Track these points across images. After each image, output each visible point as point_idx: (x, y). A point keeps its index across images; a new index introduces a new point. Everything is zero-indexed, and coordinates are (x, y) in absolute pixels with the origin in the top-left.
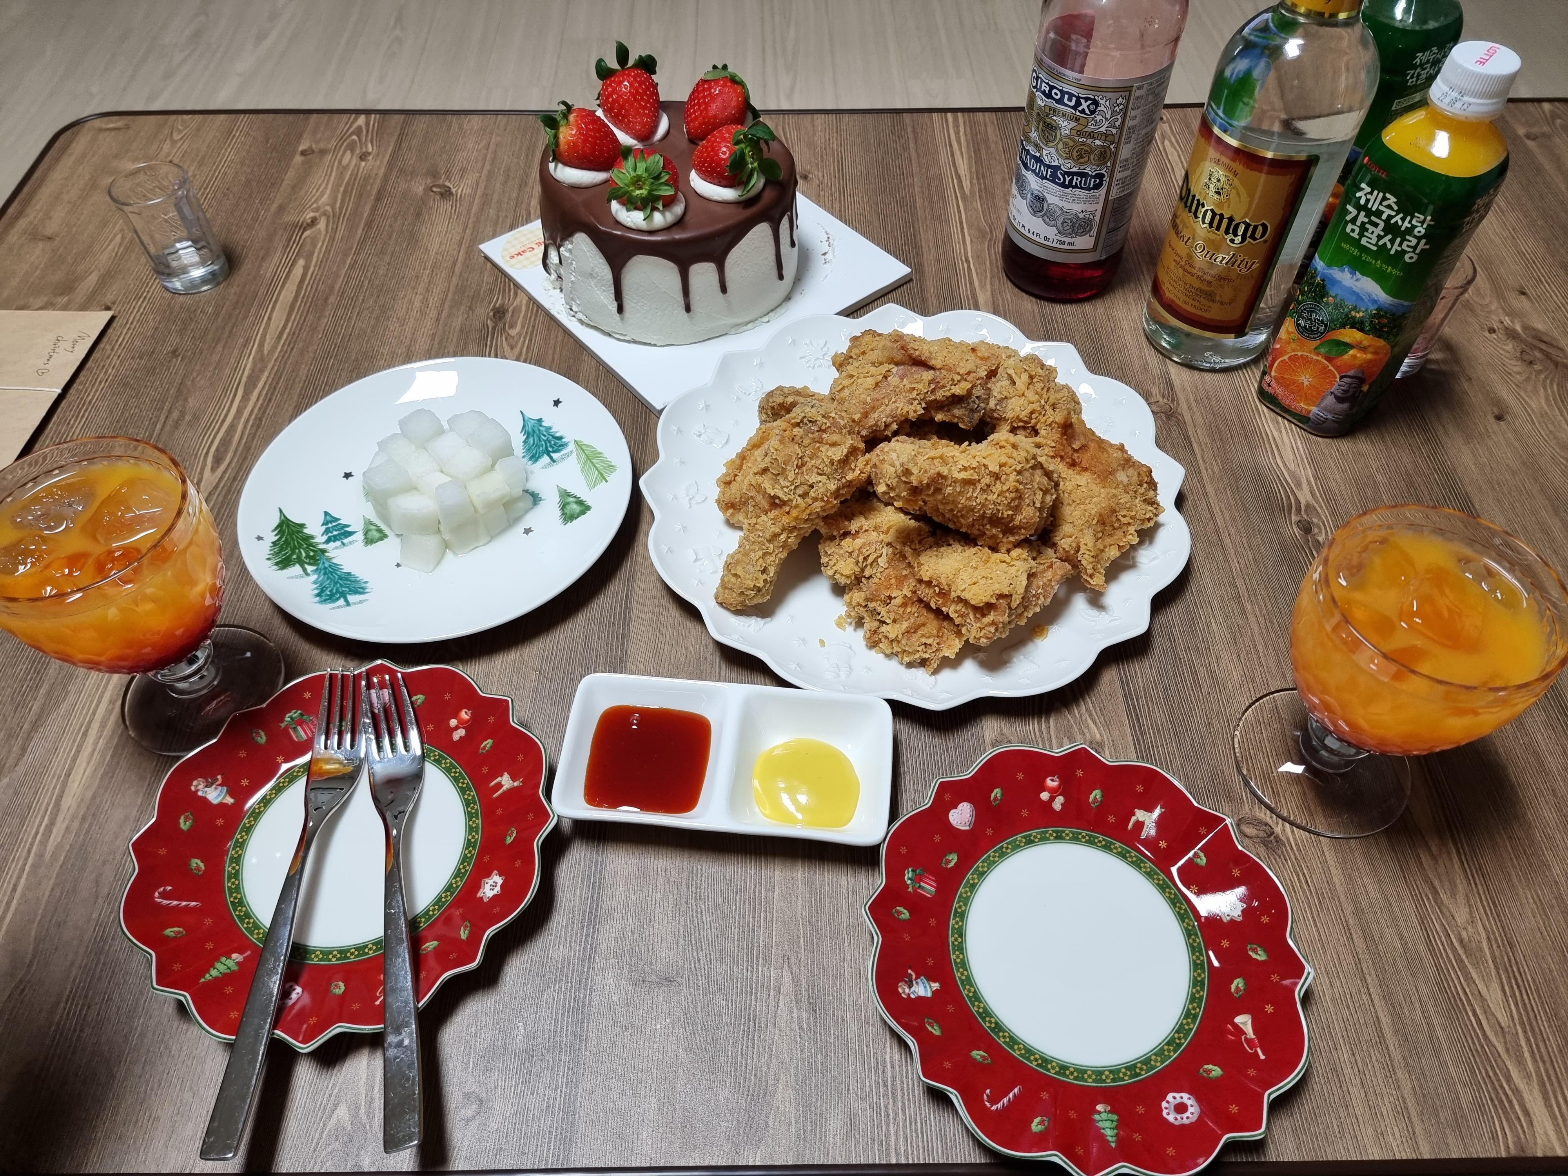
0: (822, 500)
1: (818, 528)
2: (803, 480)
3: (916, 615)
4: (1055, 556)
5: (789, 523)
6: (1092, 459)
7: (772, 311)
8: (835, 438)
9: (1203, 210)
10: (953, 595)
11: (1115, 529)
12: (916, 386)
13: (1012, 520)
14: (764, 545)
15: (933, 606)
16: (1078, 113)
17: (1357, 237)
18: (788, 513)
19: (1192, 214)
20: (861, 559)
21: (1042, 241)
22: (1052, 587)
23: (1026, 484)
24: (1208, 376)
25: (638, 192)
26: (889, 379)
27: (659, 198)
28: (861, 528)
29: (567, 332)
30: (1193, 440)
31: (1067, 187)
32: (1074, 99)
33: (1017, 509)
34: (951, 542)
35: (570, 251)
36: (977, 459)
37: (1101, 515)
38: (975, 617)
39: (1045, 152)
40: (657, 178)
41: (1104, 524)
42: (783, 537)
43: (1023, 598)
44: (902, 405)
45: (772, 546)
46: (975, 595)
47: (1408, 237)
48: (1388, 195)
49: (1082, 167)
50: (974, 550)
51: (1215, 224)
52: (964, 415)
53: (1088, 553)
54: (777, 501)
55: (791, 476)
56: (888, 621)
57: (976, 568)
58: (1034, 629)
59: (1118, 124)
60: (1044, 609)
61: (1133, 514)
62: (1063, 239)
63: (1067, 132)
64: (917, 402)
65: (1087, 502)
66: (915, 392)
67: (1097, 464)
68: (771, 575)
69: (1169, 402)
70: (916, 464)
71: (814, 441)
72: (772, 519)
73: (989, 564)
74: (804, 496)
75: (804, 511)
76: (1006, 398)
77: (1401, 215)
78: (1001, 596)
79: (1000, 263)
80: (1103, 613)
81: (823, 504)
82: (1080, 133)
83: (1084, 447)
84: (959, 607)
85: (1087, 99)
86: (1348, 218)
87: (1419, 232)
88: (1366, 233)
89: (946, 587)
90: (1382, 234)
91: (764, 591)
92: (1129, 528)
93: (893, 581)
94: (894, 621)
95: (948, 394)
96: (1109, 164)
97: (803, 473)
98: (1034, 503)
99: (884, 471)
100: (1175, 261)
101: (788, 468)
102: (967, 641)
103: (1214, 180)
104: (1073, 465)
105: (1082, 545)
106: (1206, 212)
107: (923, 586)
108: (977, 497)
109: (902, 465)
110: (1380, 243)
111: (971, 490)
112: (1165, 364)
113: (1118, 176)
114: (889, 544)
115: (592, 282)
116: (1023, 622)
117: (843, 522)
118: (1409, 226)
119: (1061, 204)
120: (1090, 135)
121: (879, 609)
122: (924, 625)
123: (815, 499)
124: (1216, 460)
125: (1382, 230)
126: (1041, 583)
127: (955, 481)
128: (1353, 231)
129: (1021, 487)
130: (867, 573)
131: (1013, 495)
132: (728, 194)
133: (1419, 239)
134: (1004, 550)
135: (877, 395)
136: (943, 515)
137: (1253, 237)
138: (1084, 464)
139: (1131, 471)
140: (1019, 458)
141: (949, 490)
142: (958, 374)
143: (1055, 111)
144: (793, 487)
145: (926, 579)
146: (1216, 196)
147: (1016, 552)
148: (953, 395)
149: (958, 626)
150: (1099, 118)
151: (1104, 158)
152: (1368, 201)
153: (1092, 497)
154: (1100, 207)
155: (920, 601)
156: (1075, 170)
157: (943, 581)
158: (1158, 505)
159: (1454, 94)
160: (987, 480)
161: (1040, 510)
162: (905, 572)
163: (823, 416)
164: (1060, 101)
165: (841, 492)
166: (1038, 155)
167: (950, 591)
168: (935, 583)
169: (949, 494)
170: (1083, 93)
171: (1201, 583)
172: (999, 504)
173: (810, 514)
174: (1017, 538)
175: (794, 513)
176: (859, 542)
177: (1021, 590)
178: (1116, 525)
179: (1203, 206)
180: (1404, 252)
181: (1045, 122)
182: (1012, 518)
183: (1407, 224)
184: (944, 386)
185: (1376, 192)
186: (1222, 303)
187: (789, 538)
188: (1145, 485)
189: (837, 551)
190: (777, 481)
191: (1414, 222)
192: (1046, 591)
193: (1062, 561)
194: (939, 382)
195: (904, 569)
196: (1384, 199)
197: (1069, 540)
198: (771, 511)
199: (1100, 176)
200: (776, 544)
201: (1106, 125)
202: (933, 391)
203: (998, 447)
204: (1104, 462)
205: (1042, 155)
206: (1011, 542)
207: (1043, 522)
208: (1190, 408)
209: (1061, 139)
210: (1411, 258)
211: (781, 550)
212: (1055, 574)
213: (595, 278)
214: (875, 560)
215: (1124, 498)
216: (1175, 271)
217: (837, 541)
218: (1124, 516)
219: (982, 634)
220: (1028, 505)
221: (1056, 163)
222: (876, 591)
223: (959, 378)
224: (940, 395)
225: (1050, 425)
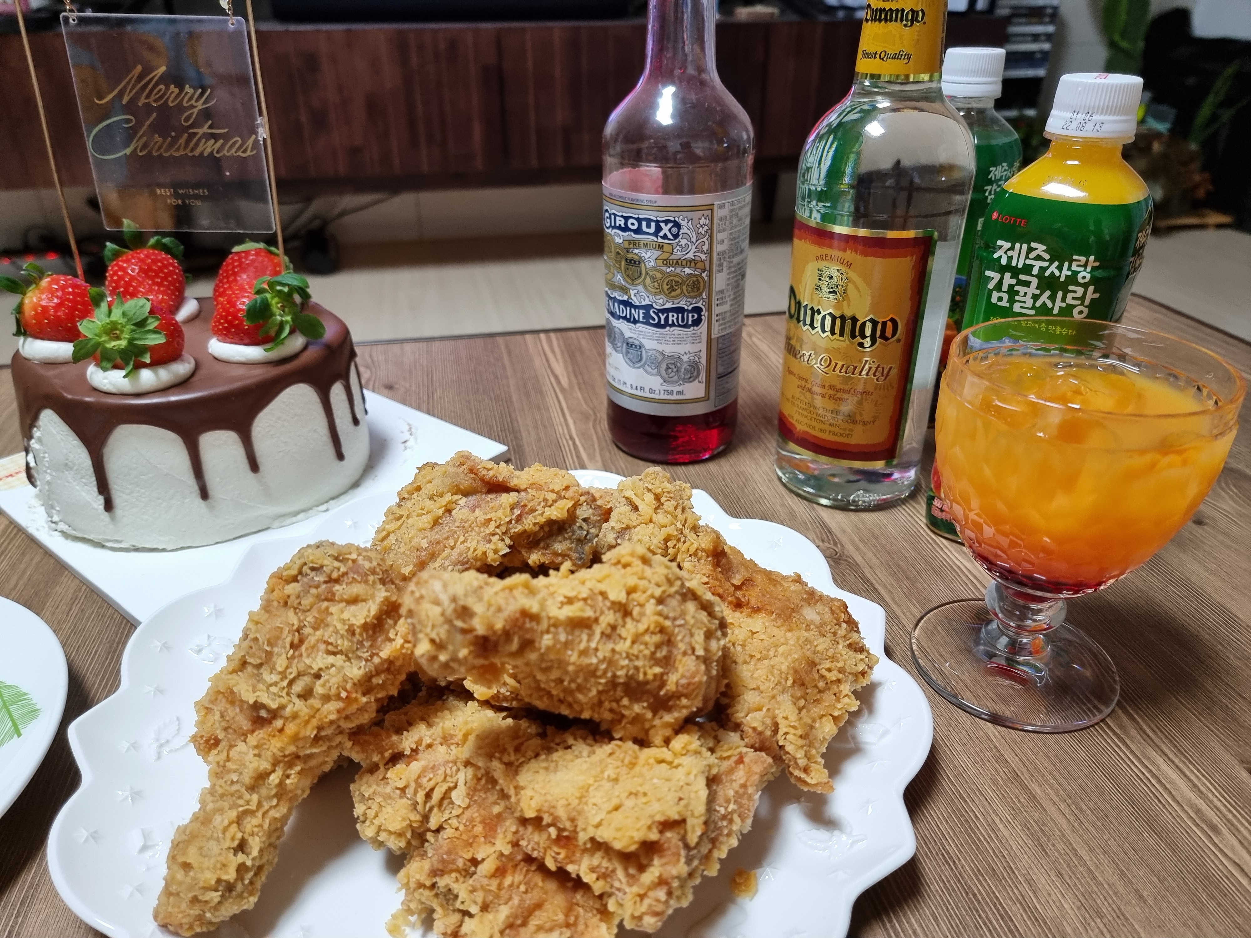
0: (338, 697)
1: (346, 753)
2: (301, 667)
3: (523, 888)
4: (742, 743)
5: (282, 749)
6: (763, 595)
7: (333, 498)
8: (357, 589)
9: (820, 317)
10: (583, 837)
11: (820, 692)
12: (493, 515)
13: (663, 684)
14: (240, 797)
15: (551, 865)
16: (660, 240)
17: (1008, 305)
18: (281, 730)
19: (807, 327)
20: (420, 797)
21: (648, 395)
22: (750, 798)
23: (675, 619)
24: (865, 516)
25: (114, 343)
26: (453, 513)
27: (144, 349)
28: (419, 742)
29: (48, 553)
30: (874, 582)
31: (663, 327)
32: (653, 225)
33: (667, 662)
34: (571, 741)
35: (40, 440)
36: (589, 584)
37: (796, 671)
38: (628, 875)
39: (632, 293)
40: (141, 324)
41: (803, 685)
42: (274, 779)
43: (706, 823)
44: (474, 543)
45: (255, 798)
46: (618, 830)
47: (1071, 288)
48: (1033, 245)
49: (676, 301)
50: (608, 748)
51: (837, 330)
52: (570, 549)
53: (792, 731)
54: (263, 713)
55: (281, 663)
56: (474, 909)
57: (616, 780)
58: (734, 881)
59: (705, 248)
60: (745, 839)
61: (841, 664)
62: (670, 389)
63: (652, 264)
64: (497, 537)
65: (771, 653)
66: (492, 525)
67: (772, 601)
68: (255, 853)
69: (832, 546)
70: (480, 599)
71: (319, 598)
72: (256, 747)
73: (637, 769)
74: (307, 694)
75: (307, 722)
76: (628, 528)
77: (1056, 264)
78: (667, 825)
79: (608, 436)
80: (836, 833)
81: (340, 705)
82: (667, 262)
83: (747, 582)
84: (597, 859)
85: (667, 222)
86: (991, 286)
87: (1084, 278)
88: (1017, 298)
89: (568, 825)
90: (1038, 292)
91: (239, 887)
92: (842, 687)
93: (479, 829)
94: (485, 908)
95: (542, 520)
96: (704, 296)
97: (301, 655)
98: (693, 650)
99: (423, 616)
100: (799, 386)
101: (276, 650)
102: (621, 926)
103: (825, 278)
104: (738, 605)
105: (780, 720)
106: (824, 318)
107: (530, 829)
108: (596, 649)
109: (454, 599)
110: (1038, 304)
111: (585, 637)
112: (814, 509)
113: (716, 310)
114: (467, 763)
115: (69, 475)
116: (713, 871)
117: (389, 736)
118: (1069, 273)
119: (660, 348)
120: (677, 263)
121: (455, 887)
122: (539, 906)
123: (326, 698)
124: (911, 601)
125: (1037, 288)
126: (731, 793)
127: (556, 624)
128: (1000, 299)
129: (668, 623)
130: (433, 823)
131: (657, 638)
132: (253, 352)
133: (1085, 286)
134: (658, 740)
135: (435, 535)
136: (549, 694)
137: (883, 336)
138: (754, 603)
139: (819, 607)
140: (656, 578)
141: (547, 640)
142: (553, 491)
143: (635, 244)
144: (285, 683)
145: (530, 814)
146: (832, 297)
147: (680, 741)
148: (551, 523)
149: (601, 897)
150: (683, 242)
151: (699, 289)
152: (1010, 258)
153: (776, 646)
154: (703, 346)
155: (529, 859)
156: (669, 305)
157: (561, 813)
158: (869, 653)
159: (1081, 117)
160: (609, 617)
161: (706, 660)
162: (496, 810)
163: (336, 559)
164: (638, 231)
165: (375, 681)
166: (625, 298)
167: (575, 832)
168: (547, 819)
169: (548, 648)
170: (662, 217)
171: (956, 763)
172: (637, 657)
173: (320, 728)
174: (676, 714)
175: (291, 728)
176: (416, 767)
177: (700, 808)
178: (821, 684)
179: (819, 312)
180: (1071, 307)
181: (626, 260)
182: (661, 680)
183: (1065, 272)
184: (533, 510)
185: (1017, 246)
186: (865, 424)
187: (288, 777)
188: (844, 625)
189: (379, 789)
190: (259, 678)
191: (1074, 268)
192: (741, 806)
193: (756, 750)
194: (525, 506)
195: (495, 803)
196: (1030, 250)
197: (758, 715)
198: (253, 731)
199: (698, 310)
200: (264, 791)
201: (693, 250)
202: (519, 519)
203: (620, 566)
204: (780, 597)
205: (630, 298)
206: (667, 725)
207: (713, 685)
208: (857, 549)
209: (647, 273)
210: (1081, 312)
211: (275, 802)
212: (749, 773)
213: (71, 469)
214: (446, 795)
215: (822, 644)
216: (802, 398)
217: (380, 774)
218: (829, 670)
219: (644, 908)
220: (685, 654)
221: (647, 302)
222: (449, 853)
223: (554, 496)
224: (529, 523)
225: (695, 554)
